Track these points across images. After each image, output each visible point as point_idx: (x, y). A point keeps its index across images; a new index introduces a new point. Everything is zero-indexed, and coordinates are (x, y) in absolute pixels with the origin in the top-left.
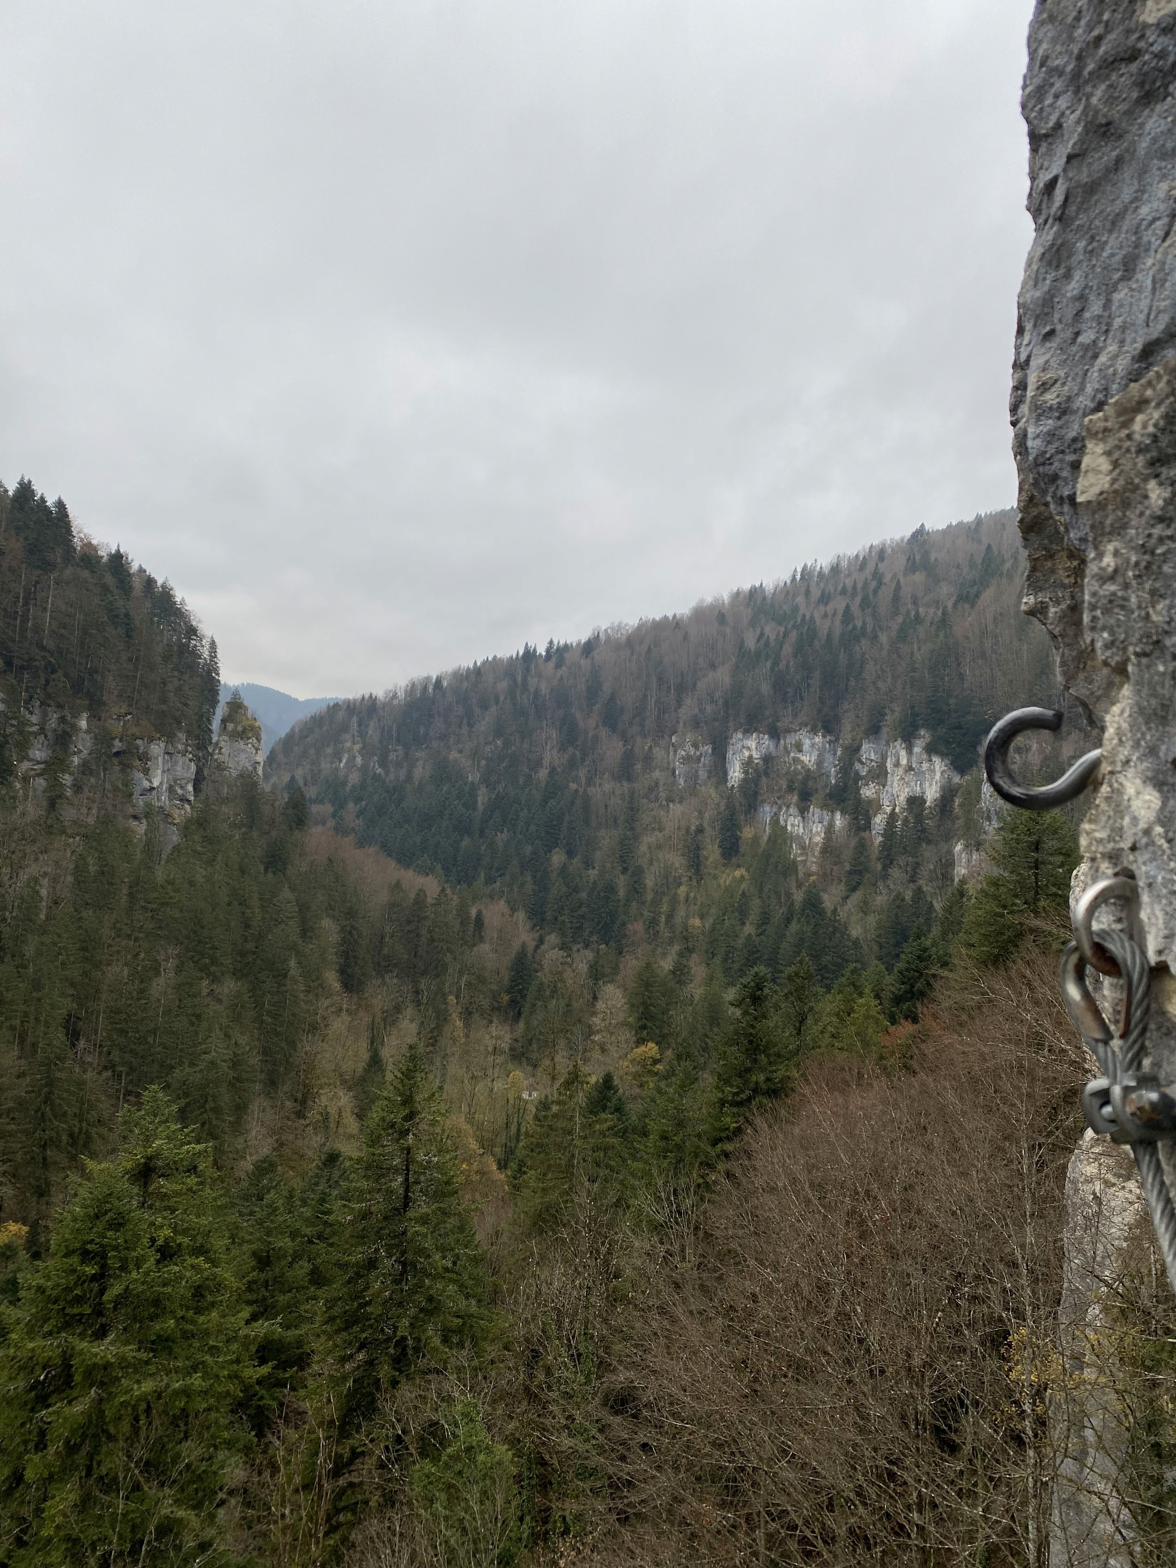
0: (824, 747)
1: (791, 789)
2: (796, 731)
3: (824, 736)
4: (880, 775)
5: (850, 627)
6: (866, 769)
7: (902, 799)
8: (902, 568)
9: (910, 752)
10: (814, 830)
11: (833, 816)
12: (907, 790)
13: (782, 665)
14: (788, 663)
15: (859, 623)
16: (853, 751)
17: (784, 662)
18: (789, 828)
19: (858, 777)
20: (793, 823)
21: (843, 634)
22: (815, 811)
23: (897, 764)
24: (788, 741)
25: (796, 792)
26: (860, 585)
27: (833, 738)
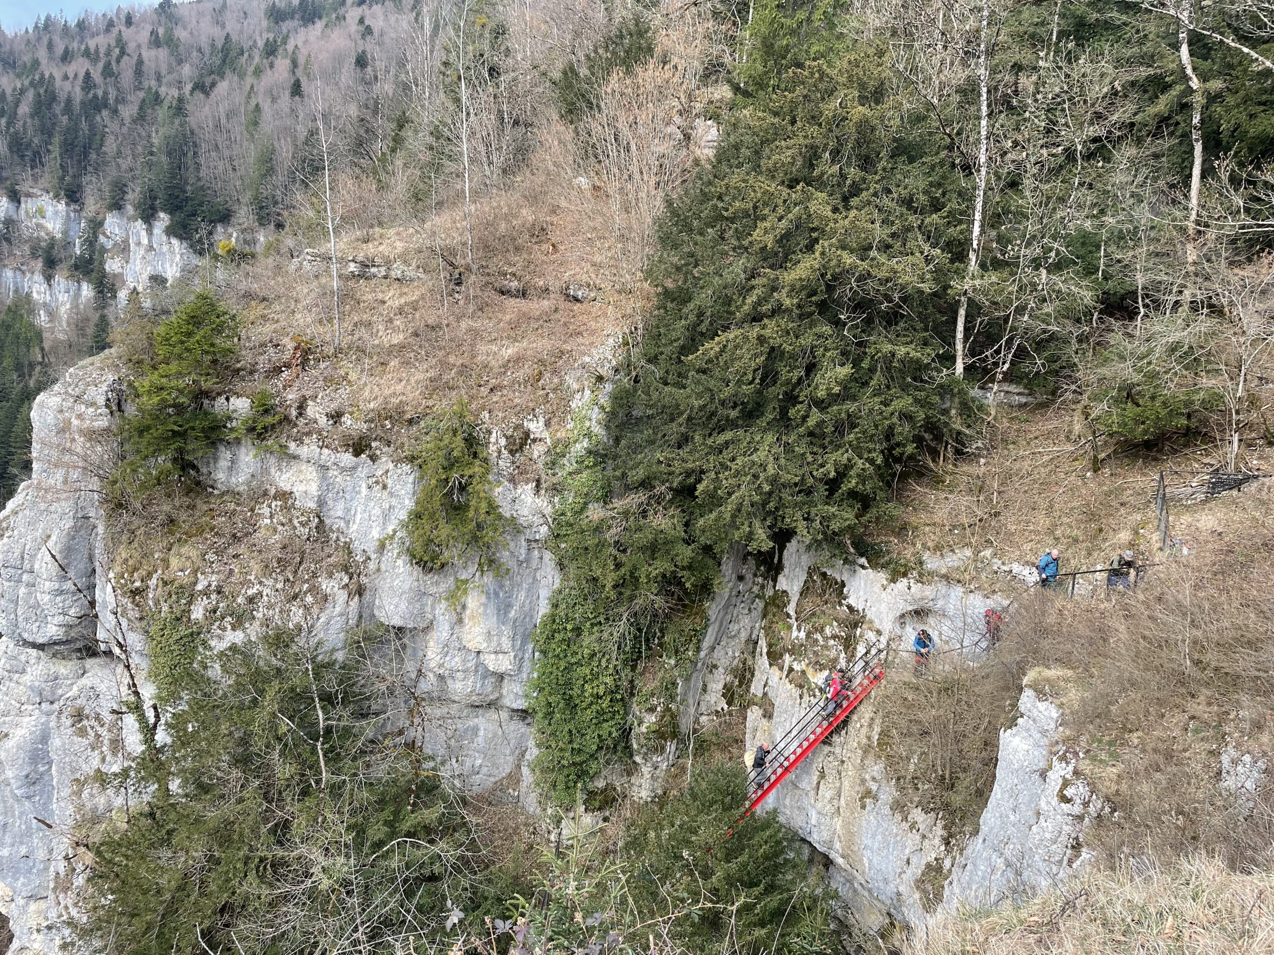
0: (68, 215)
1: (34, 255)
2: (37, 196)
3: (67, 204)
4: (124, 249)
5: (90, 95)
6: (111, 242)
7: (145, 276)
8: (146, 41)
9: (150, 232)
10: (61, 299)
11: (80, 286)
12: (149, 268)
13: (19, 125)
14: (25, 123)
15: (100, 93)
16: (96, 225)
17: (21, 123)
18: (35, 295)
19: (103, 250)
20: (38, 290)
21: (82, 103)
22: (60, 280)
23: (139, 244)
24: (29, 206)
25: (40, 259)
26: (102, 50)
27: (77, 207)
